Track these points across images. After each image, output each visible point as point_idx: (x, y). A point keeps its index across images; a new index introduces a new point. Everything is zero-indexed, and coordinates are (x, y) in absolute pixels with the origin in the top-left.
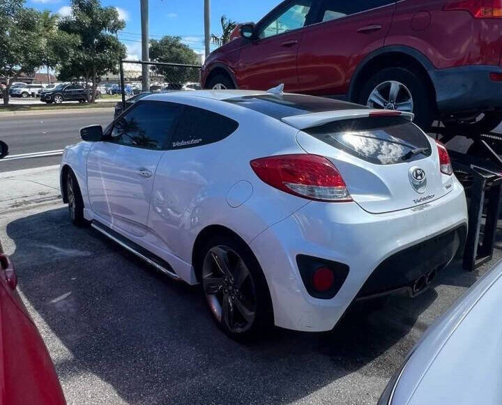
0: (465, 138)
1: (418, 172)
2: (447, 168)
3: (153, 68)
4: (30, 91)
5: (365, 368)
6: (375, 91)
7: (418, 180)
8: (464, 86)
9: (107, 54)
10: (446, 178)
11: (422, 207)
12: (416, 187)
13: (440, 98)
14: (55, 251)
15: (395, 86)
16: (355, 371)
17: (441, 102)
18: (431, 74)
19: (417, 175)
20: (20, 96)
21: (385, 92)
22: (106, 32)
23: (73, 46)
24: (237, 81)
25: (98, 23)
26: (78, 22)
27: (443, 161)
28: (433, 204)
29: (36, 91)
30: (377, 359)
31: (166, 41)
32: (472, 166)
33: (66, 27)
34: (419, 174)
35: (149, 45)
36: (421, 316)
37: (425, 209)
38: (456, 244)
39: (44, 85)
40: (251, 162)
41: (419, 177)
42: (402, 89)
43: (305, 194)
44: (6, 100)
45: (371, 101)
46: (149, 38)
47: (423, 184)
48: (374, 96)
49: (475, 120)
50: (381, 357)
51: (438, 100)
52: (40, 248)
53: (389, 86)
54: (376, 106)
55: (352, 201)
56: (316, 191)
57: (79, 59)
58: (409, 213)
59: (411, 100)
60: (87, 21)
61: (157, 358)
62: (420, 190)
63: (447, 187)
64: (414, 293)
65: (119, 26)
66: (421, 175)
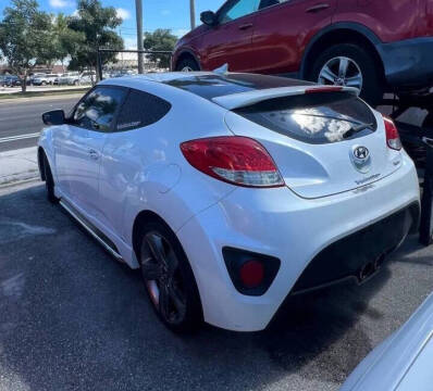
0: (419, 109)
1: (361, 150)
2: (395, 143)
3: (147, 57)
4: (48, 80)
5: (306, 369)
6: (325, 68)
7: (361, 159)
8: (412, 58)
9: (108, 46)
10: (393, 154)
11: (365, 188)
12: (359, 166)
13: (389, 71)
14: (23, 229)
15: (344, 62)
16: (295, 372)
17: (390, 76)
18: (378, 48)
19: (359, 154)
20: (40, 84)
21: (335, 68)
22: (107, 28)
23: (79, 41)
24: (202, 64)
25: (99, 21)
26: (84, 21)
27: (389, 136)
28: (378, 185)
29: (53, 79)
30: (321, 356)
31: (158, 33)
32: (425, 139)
33: (74, 25)
34: (362, 152)
35: (144, 38)
36: (374, 300)
37: (369, 190)
38: (408, 223)
39: (60, 75)
40: (182, 144)
41: (362, 156)
42: (350, 64)
43: (233, 180)
44: (24, 88)
45: (323, 77)
46: (143, 31)
47: (367, 163)
48: (325, 72)
49: (427, 91)
50: (325, 353)
51: (386, 73)
52: (11, 226)
53: (338, 62)
54: (327, 82)
55: (284, 185)
56: (245, 176)
57: (85, 51)
58: (350, 196)
59: (360, 75)
60: (91, 20)
61: (86, 352)
62: (363, 170)
63: (396, 164)
64: (360, 280)
65: (117, 22)
66: (364, 153)
